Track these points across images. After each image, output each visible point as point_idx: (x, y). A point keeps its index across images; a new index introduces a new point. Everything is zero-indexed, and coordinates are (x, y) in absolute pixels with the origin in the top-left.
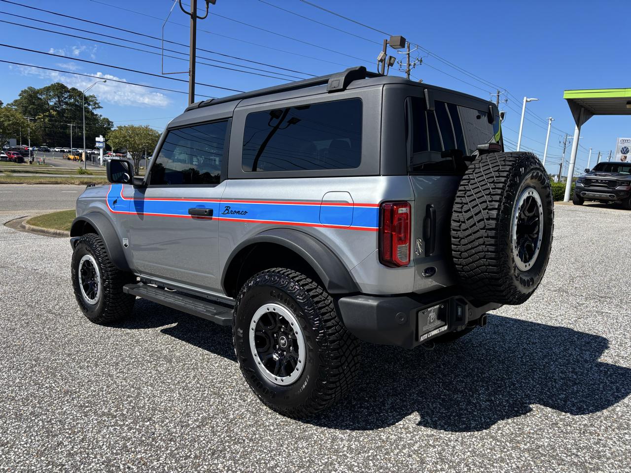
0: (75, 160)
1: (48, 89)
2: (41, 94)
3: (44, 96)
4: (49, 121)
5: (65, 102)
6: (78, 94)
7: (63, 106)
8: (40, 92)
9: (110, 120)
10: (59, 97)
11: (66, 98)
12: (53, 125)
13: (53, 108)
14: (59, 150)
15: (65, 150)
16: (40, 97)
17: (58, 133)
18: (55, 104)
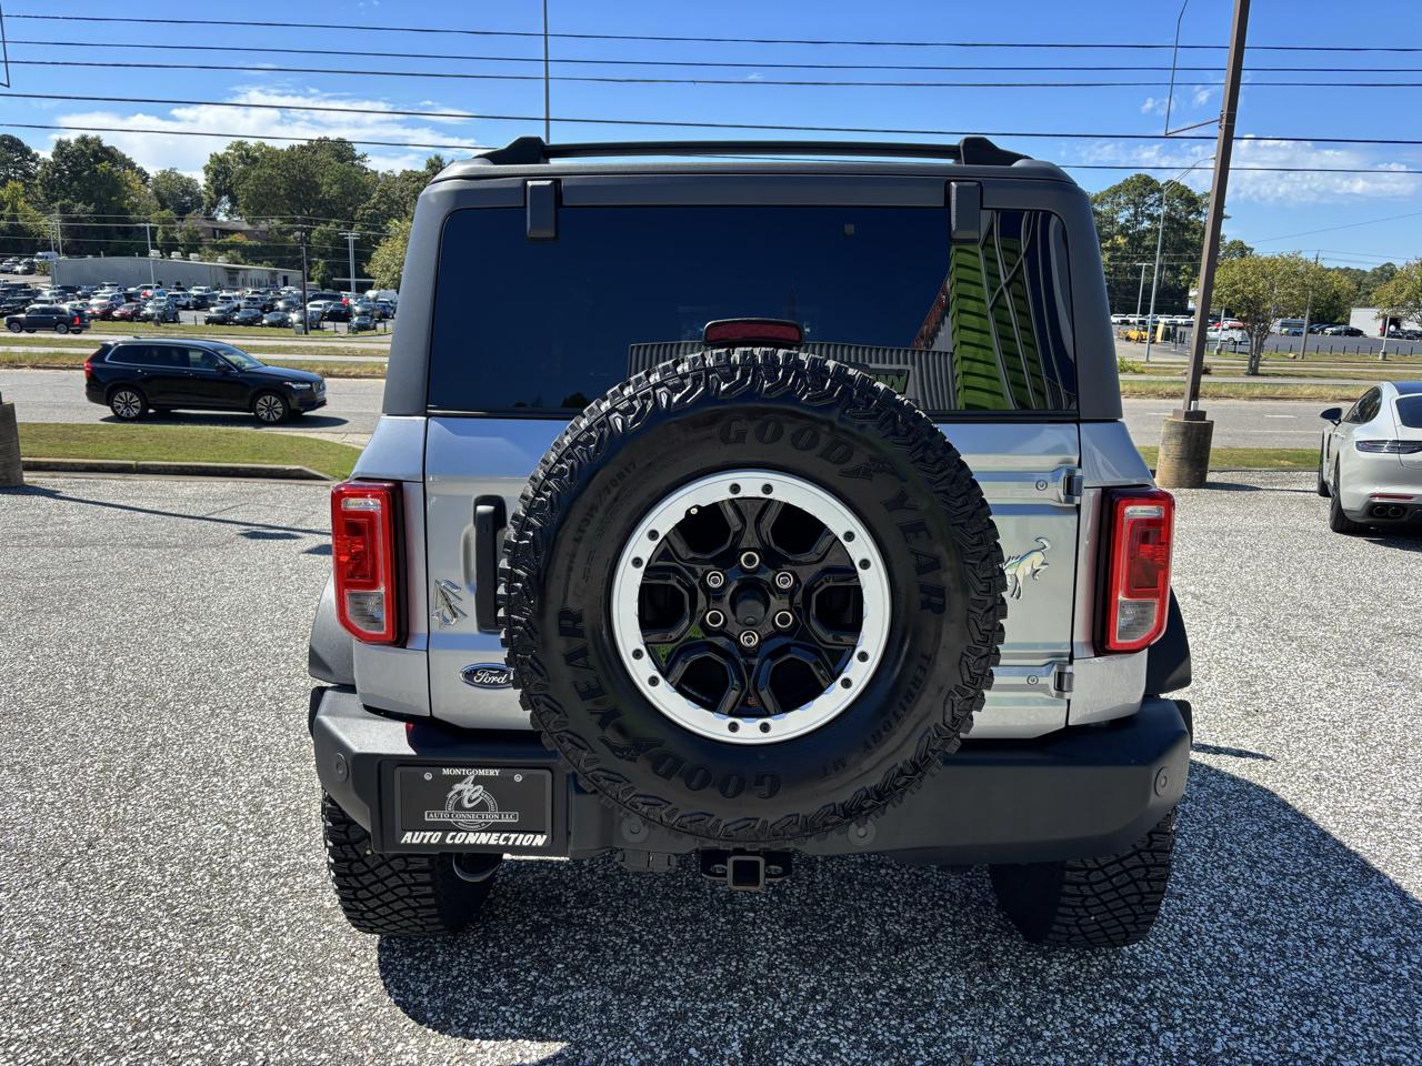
0: (1141, 340)
1: (1115, 191)
2: (1101, 204)
3: (1107, 207)
4: (1110, 259)
5: (1148, 215)
6: (1178, 193)
7: (1142, 222)
8: (1099, 200)
9: (1248, 246)
10: (1136, 205)
11: (1151, 205)
12: (1116, 267)
13: (1123, 230)
14: (1119, 319)
15: (1131, 320)
16: (1099, 209)
17: (1124, 284)
18: (1127, 221)
